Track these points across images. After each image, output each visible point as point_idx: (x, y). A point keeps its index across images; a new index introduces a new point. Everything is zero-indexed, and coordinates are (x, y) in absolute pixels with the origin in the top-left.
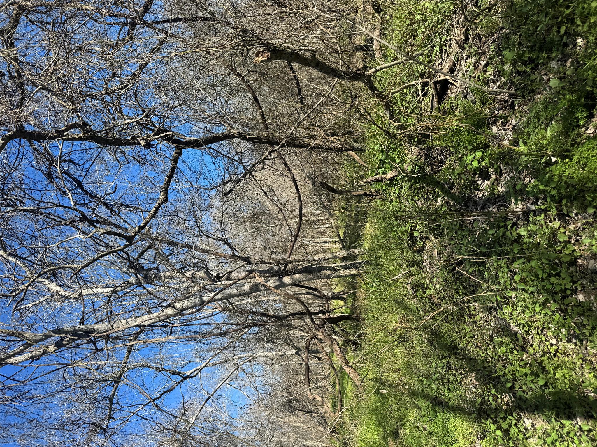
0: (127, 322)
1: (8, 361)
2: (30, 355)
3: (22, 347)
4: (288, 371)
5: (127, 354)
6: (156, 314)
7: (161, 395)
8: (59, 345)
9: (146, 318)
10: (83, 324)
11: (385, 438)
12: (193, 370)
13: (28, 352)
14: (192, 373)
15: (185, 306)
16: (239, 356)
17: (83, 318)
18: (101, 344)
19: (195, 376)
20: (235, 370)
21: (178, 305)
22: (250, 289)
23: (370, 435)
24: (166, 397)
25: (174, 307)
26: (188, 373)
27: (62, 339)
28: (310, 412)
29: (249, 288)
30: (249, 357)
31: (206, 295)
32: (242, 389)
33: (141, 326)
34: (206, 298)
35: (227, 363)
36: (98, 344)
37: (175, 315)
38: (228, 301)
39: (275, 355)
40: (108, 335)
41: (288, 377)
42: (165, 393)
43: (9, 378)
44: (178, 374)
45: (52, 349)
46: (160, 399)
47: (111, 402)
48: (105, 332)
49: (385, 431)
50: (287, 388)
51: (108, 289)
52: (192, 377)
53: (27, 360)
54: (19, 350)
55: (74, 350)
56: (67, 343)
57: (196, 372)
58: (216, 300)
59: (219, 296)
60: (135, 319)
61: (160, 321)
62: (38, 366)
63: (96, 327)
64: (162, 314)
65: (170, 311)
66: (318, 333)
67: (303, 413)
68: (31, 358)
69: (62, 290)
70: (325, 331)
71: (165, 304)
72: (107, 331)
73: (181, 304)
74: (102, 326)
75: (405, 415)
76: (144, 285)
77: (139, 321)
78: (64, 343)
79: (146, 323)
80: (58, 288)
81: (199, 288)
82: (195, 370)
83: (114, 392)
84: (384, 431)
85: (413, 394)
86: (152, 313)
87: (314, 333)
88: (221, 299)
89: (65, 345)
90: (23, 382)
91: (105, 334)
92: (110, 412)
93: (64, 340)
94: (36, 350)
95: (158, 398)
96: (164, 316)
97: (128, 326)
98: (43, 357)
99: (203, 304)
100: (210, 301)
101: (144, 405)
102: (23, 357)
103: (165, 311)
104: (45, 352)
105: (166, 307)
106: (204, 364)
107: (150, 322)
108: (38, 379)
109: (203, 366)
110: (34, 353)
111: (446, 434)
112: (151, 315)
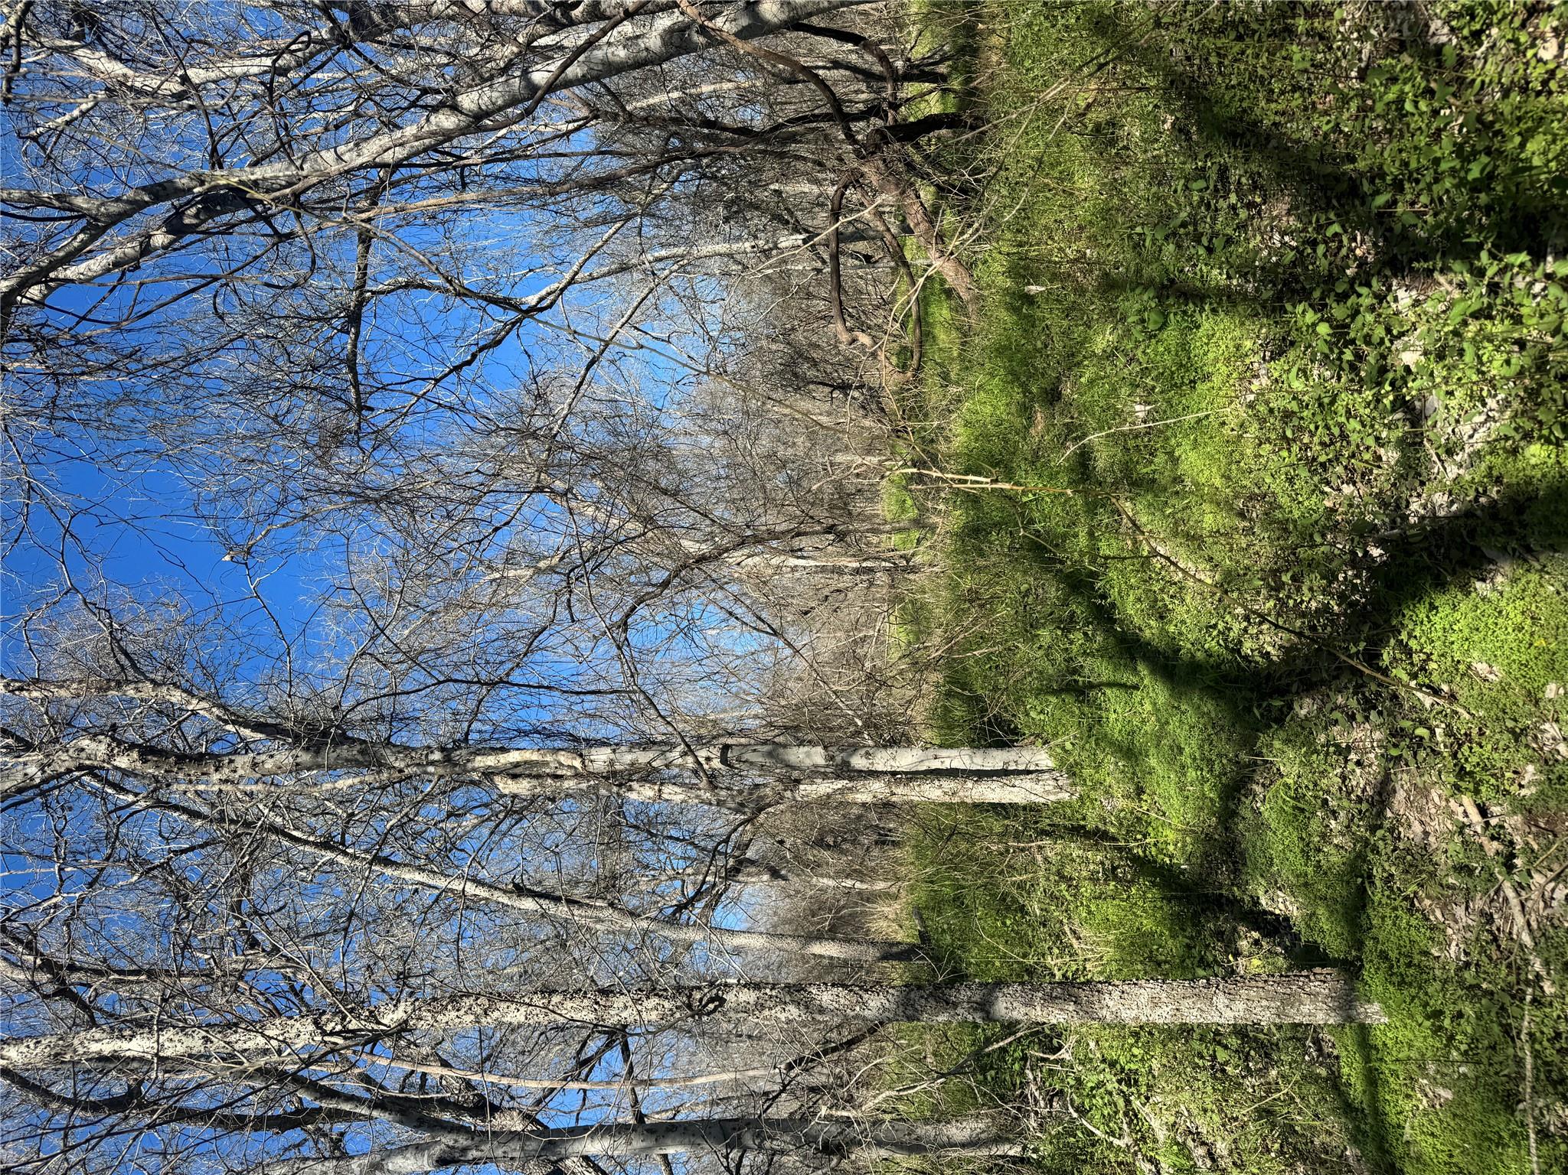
0: (339, 158)
1: (60, 273)
2: (112, 258)
3: (81, 236)
4: (786, 292)
5: (360, 248)
6: (410, 130)
7: (474, 356)
8: (175, 226)
9: (385, 140)
10: (221, 167)
11: (1026, 410)
12: (543, 293)
13: (102, 249)
14: (541, 299)
15: (485, 102)
16: (656, 254)
17: (214, 150)
18: (285, 223)
19: (550, 306)
20: (651, 291)
21: (468, 101)
22: (665, 43)
23: (988, 409)
24: (487, 361)
25: (455, 108)
26: (532, 300)
27: (179, 213)
28: (844, 387)
29: (659, 42)
30: (683, 257)
31: (539, 67)
32: (673, 339)
33: (376, 166)
34: (540, 76)
35: (627, 276)
36: (278, 222)
37: (463, 131)
38: (604, 86)
39: (749, 250)
40: (297, 195)
41: (785, 307)
42: (481, 350)
43: (84, 318)
44: (506, 303)
45: (160, 239)
46: (474, 364)
47: (353, 369)
48: (285, 187)
49: (1026, 391)
50: (786, 333)
51: (257, 61)
52: (542, 310)
53: (108, 270)
54: (76, 244)
55: (221, 241)
56: (194, 221)
57: (552, 297)
58: (568, 84)
59: (575, 71)
60: (357, 145)
61: (425, 150)
62: (141, 284)
63: (259, 173)
64: (426, 128)
65: (447, 121)
66: (865, 169)
67: (827, 390)
68: (117, 264)
69: (130, 73)
70: (884, 161)
71: (429, 100)
72: (289, 184)
73: (475, 95)
74: (275, 170)
75: (1082, 344)
76: (358, 45)
77: (370, 150)
78: (187, 221)
79: (388, 157)
80: (118, 68)
81: (515, 50)
82: (549, 294)
83: (355, 346)
84: (1024, 393)
85: (1110, 286)
86: (400, 128)
87: (853, 170)
88: (582, 81)
89: (191, 229)
90: (118, 323)
91: (288, 191)
92: (358, 393)
93: (183, 213)
94: (121, 244)
95: (469, 363)
96: (433, 134)
97: (342, 167)
98: (146, 262)
99: (533, 97)
100: (552, 87)
101: (437, 381)
102: (94, 265)
103: (432, 118)
104: (146, 250)
105: (435, 109)
106: (568, 276)
107: (400, 153)
108: (154, 315)
109: (565, 282)
110: (119, 252)
111: (1181, 365)
112: (398, 134)
